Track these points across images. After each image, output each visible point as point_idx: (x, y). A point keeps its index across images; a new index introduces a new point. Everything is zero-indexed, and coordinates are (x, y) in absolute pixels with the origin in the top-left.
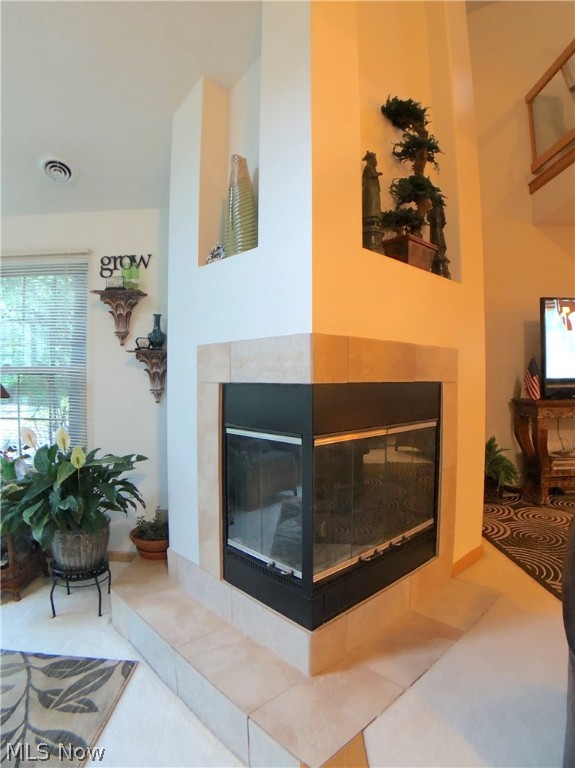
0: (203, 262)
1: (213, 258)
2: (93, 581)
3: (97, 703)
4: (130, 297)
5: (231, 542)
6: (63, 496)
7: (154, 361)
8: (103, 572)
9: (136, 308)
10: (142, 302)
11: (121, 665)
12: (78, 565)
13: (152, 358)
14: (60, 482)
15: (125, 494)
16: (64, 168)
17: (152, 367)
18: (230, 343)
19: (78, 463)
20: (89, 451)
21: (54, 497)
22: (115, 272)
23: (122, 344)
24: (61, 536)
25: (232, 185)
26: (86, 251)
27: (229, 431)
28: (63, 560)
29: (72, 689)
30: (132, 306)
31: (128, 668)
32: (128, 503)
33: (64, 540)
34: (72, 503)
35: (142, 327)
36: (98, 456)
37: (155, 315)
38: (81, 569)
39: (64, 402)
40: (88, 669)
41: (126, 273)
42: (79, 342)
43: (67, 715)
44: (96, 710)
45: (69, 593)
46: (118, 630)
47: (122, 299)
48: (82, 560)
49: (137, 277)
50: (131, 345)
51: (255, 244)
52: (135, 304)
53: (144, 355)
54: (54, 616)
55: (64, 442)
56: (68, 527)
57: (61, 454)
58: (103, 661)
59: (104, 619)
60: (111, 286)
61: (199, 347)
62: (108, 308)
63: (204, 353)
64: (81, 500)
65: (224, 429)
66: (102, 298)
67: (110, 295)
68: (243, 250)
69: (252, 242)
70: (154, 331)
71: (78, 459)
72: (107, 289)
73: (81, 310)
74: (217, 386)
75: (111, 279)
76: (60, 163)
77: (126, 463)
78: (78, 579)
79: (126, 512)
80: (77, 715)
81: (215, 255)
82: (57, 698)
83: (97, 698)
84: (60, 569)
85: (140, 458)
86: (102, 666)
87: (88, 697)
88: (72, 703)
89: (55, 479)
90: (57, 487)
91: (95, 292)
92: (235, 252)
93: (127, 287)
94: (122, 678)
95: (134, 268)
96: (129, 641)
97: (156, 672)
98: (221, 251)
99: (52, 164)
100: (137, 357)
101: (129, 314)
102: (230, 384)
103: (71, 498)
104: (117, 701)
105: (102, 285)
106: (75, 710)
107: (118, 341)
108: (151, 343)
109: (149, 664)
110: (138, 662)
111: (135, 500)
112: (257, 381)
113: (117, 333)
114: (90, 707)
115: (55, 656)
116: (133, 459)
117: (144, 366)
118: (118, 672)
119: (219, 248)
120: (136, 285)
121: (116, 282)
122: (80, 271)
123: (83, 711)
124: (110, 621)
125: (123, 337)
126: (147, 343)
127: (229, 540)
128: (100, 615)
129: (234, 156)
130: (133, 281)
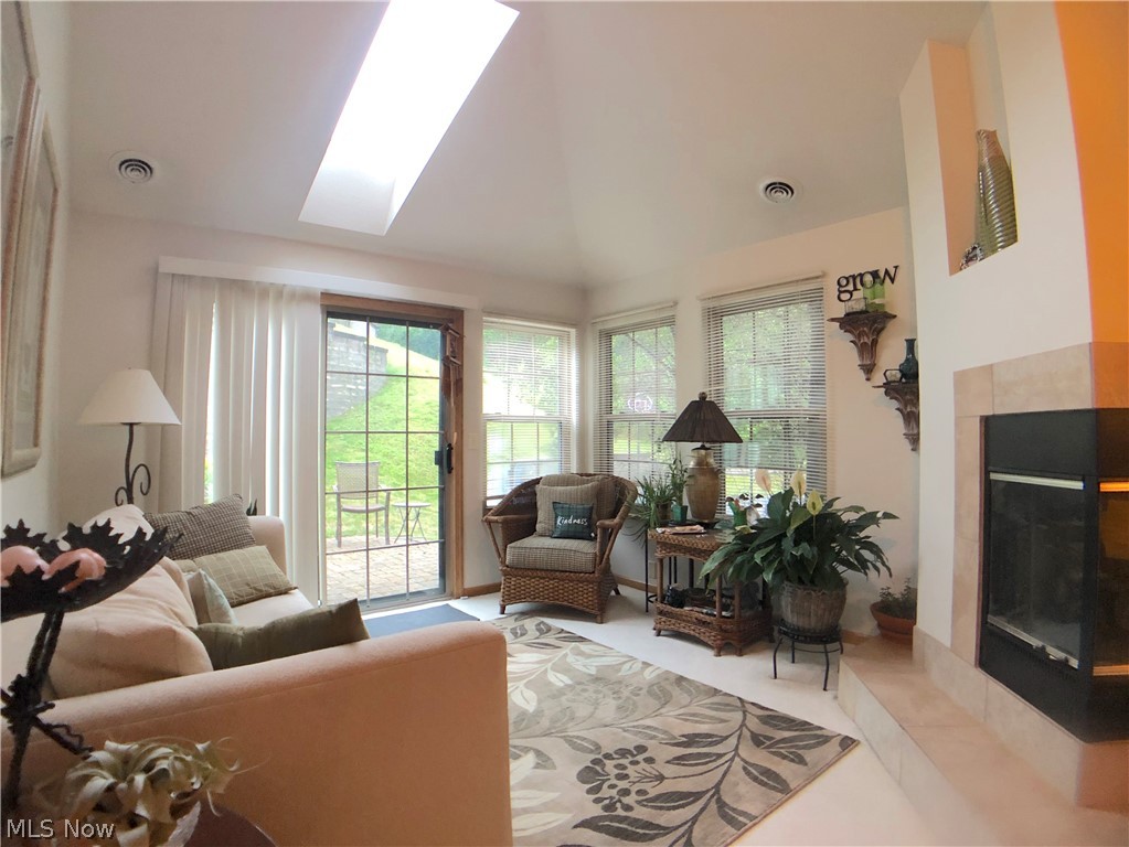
0: (955, 268)
1: (967, 262)
2: (820, 647)
3: (808, 759)
4: (875, 322)
5: (991, 619)
6: (797, 543)
7: (908, 397)
8: (833, 641)
9: (884, 335)
10: (891, 325)
11: (839, 738)
12: (807, 626)
13: (906, 393)
14: (793, 527)
15: (866, 554)
16: (785, 188)
17: (906, 407)
18: (991, 366)
19: (814, 508)
20: (829, 498)
21: (787, 544)
22: (854, 293)
23: (868, 379)
24: (791, 589)
25: (981, 169)
26: (820, 274)
27: (993, 476)
28: (791, 618)
29: (784, 740)
30: (879, 332)
31: (847, 743)
32: (869, 564)
33: (794, 595)
34: (805, 549)
35: (891, 357)
36: (837, 505)
37: (907, 340)
38: (809, 630)
39: (801, 453)
40: (803, 730)
41: (868, 293)
42: (818, 381)
43: (777, 759)
44: (806, 764)
45: (793, 662)
46: (843, 708)
47: (866, 326)
48: (811, 622)
49: (883, 296)
50: (879, 379)
51: (1014, 239)
52: (882, 329)
53: (896, 390)
54: (776, 677)
55: (800, 487)
56: (801, 581)
57: (795, 504)
58: (820, 728)
59: (828, 695)
60: (851, 311)
61: (955, 373)
62: (850, 337)
63: (961, 379)
64: (815, 549)
65: (986, 471)
66: (841, 327)
67: (850, 322)
68: (1002, 247)
69: (1011, 237)
70: (907, 360)
71: (814, 504)
72: (847, 315)
73: (819, 343)
74: (978, 419)
75: (850, 303)
76: (780, 183)
77: (870, 518)
78: (805, 642)
79: (866, 574)
80: (785, 762)
81: (970, 258)
82: (768, 743)
83: (809, 756)
84: (786, 627)
85: (887, 516)
86: (819, 732)
87: (800, 752)
88: (782, 751)
89: (789, 524)
90: (790, 532)
91: (833, 320)
92: (994, 251)
93: (870, 310)
94: (839, 749)
95: (878, 285)
96: (854, 721)
97: (878, 757)
98: (978, 251)
99: (772, 187)
100: (886, 393)
101: (875, 342)
102: (994, 416)
103: (805, 545)
104: (829, 765)
105: (840, 311)
106: (784, 757)
107: (862, 376)
108: (904, 375)
109: (872, 748)
110: (859, 742)
111: (879, 564)
112: (1025, 411)
113: (862, 366)
114: (801, 761)
115: (772, 710)
116: (879, 515)
117: (895, 404)
118: (835, 743)
119: (974, 248)
120: (882, 305)
121: (857, 305)
122: (815, 297)
123: (792, 760)
124: (836, 698)
125: (869, 370)
126: (899, 375)
127: (989, 616)
128: (825, 689)
129: (979, 133)
130: (877, 301)
